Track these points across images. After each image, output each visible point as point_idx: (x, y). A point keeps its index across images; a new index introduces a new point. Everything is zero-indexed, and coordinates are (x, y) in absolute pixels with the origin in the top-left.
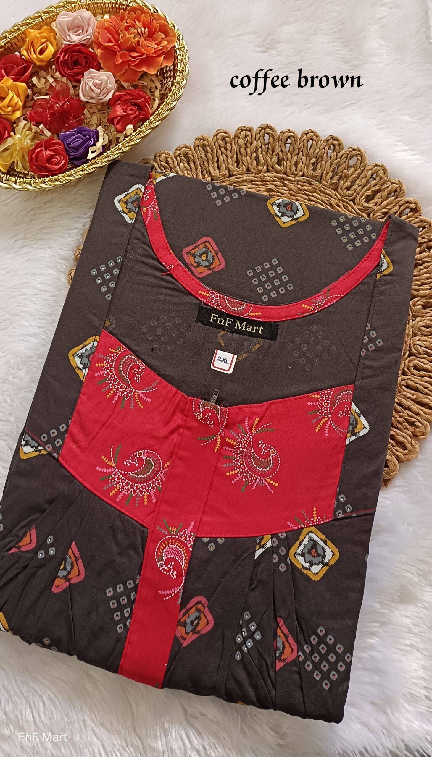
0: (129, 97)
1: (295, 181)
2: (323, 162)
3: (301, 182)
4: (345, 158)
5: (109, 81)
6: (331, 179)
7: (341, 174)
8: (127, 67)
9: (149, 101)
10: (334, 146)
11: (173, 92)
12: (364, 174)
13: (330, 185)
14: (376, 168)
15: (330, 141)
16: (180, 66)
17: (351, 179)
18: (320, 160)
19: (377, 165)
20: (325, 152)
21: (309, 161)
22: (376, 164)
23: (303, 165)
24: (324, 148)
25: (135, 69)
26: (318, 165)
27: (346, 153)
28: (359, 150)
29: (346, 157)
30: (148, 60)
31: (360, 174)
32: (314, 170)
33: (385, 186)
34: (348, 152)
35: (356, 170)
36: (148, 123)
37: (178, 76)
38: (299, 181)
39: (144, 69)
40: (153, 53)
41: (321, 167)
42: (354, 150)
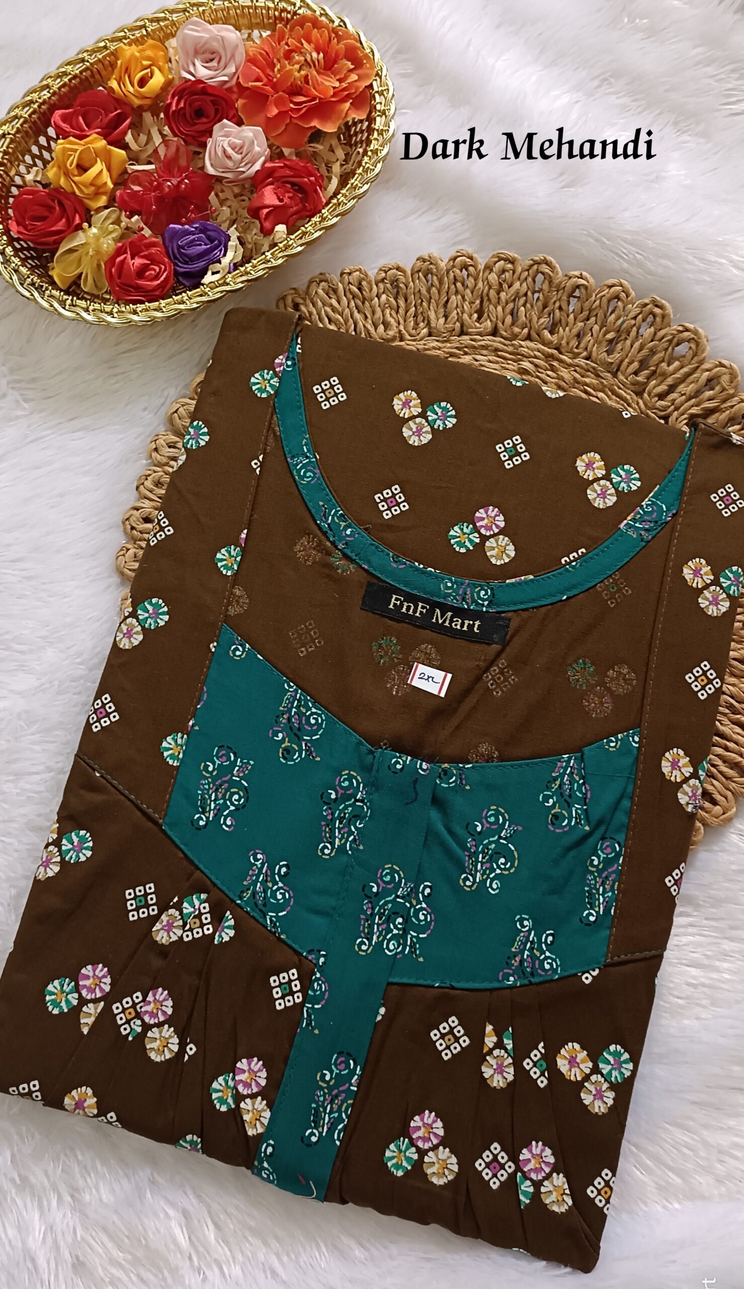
0: (288, 172)
1: (570, 365)
2: (628, 342)
3: (582, 367)
4: (668, 341)
5: (256, 142)
6: (636, 373)
7: (653, 368)
8: (288, 121)
9: (322, 181)
10: (655, 316)
11: (364, 167)
12: (695, 376)
13: (632, 384)
14: (718, 369)
15: (649, 306)
16: (379, 123)
17: (670, 381)
18: (623, 338)
19: (721, 365)
20: (635, 325)
21: (605, 335)
22: (720, 362)
23: (592, 341)
24: (635, 318)
25: (300, 124)
26: (619, 345)
27: (672, 334)
28: (696, 332)
29: (670, 341)
30: (324, 108)
31: (688, 375)
32: (609, 352)
33: (729, 404)
34: (675, 332)
35: (682, 367)
36: (318, 220)
37: (376, 139)
38: (578, 366)
39: (315, 123)
40: (332, 96)
41: (622, 349)
42: (687, 330)
